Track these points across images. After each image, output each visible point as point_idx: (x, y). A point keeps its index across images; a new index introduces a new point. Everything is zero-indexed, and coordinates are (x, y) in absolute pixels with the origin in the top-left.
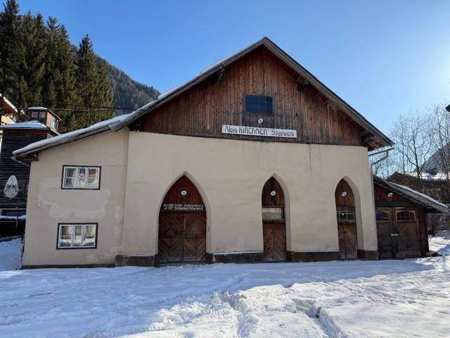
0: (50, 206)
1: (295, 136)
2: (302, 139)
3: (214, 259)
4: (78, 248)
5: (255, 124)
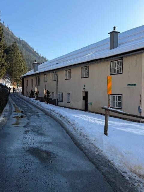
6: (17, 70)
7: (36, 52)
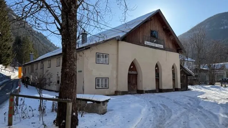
0: (92, 70)
1: (163, 48)
2: (164, 49)
3: (144, 92)
4: (103, 88)
5: (152, 42)
6: (27, 60)
7: (52, 43)
